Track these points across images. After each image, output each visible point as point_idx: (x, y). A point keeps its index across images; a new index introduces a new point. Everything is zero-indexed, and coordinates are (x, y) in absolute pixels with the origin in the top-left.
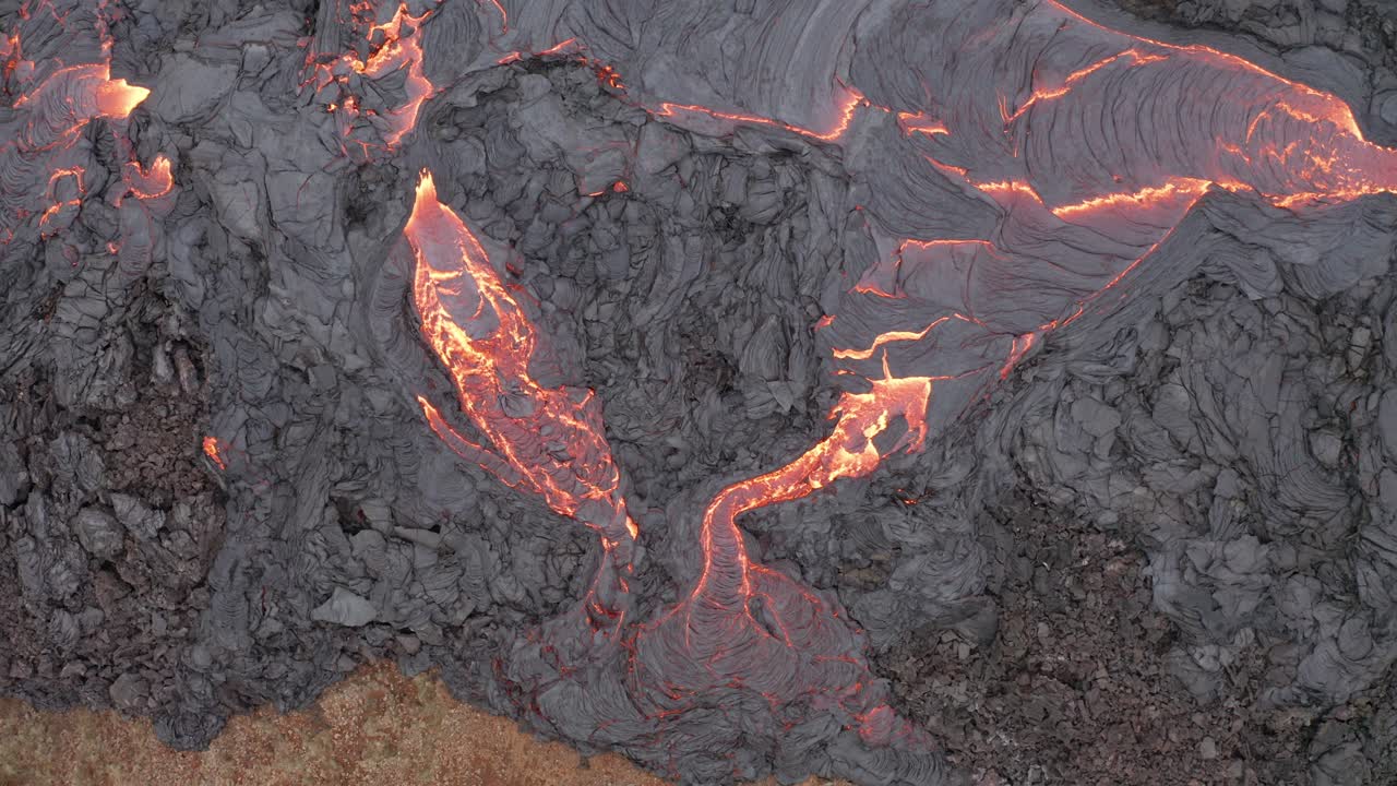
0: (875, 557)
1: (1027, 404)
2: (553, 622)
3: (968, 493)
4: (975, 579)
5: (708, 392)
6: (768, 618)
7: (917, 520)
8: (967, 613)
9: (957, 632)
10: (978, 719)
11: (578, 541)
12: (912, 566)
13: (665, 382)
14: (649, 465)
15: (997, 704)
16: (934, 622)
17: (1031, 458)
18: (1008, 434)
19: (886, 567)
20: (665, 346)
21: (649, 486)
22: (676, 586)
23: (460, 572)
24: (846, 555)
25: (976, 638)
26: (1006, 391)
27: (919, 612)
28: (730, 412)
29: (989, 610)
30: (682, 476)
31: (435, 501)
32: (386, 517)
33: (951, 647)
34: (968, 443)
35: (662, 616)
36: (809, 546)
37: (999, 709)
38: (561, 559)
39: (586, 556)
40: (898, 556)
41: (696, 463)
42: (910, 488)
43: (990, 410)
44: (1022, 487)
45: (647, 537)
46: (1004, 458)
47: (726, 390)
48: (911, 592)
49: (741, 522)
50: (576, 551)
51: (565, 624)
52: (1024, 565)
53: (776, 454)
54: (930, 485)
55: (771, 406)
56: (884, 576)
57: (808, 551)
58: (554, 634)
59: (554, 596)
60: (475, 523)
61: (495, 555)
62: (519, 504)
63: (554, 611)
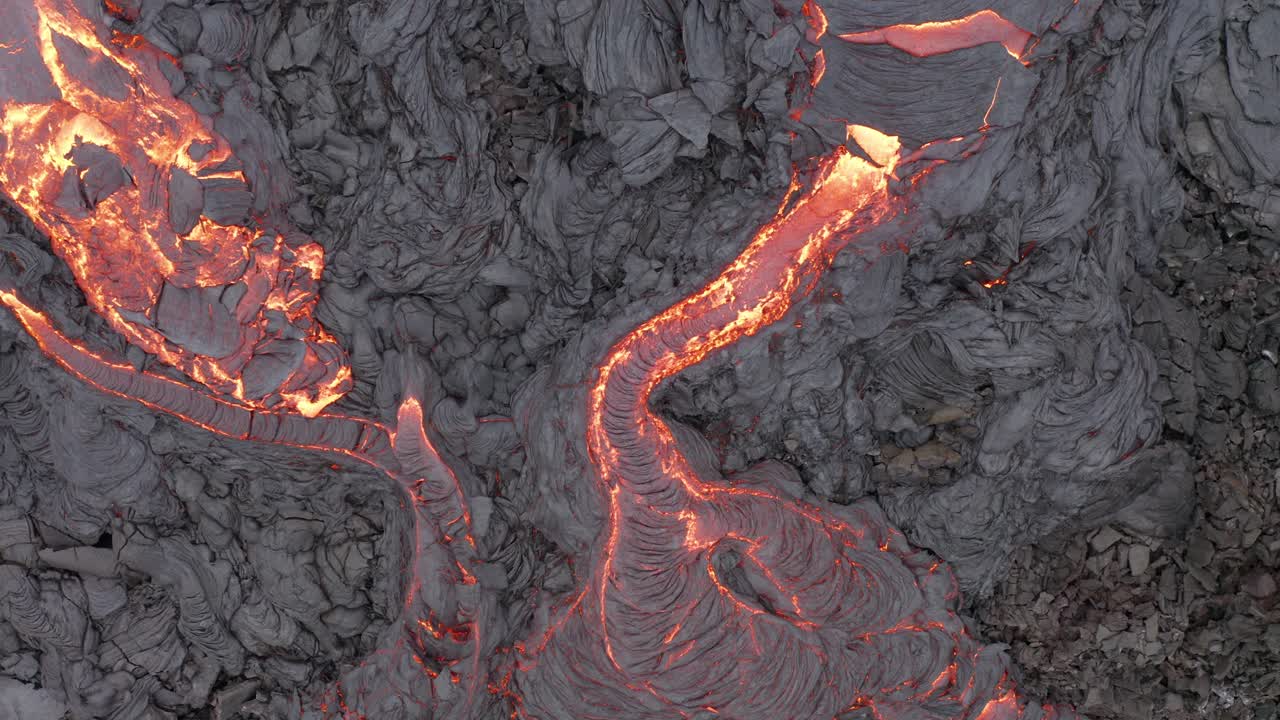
0: (942, 416)
1: (1173, 36)
2: (357, 670)
3: (1103, 241)
4: (1142, 415)
5: (539, 157)
6: (758, 582)
7: (1015, 317)
8: (1136, 487)
9: (1119, 527)
10: (1172, 674)
11: (366, 511)
12: (1019, 418)
13: (451, 159)
14: (455, 329)
15: (1211, 640)
16: (1076, 518)
17: (1203, 146)
18: (1151, 103)
19: (967, 431)
20: (433, 86)
21: (468, 374)
22: (567, 559)
23: (171, 611)
24: (883, 425)
25: (1159, 530)
26: (1128, 13)
27: (1045, 505)
28: (591, 186)
29: (1178, 468)
30: (529, 342)
31: (90, 489)
32: (25, 538)
33: (1116, 559)
34: (1081, 137)
35: (553, 622)
36: (807, 422)
37: (1216, 648)
38: (340, 552)
39: (385, 536)
40: (987, 403)
41: (549, 308)
42: (990, 250)
43: (1107, 59)
44: (1197, 207)
45: (489, 475)
46: (1155, 154)
47: (574, 143)
48: (1024, 470)
49: (663, 404)
50: (365, 531)
51: (378, 672)
52: (1229, 365)
53: (700, 248)
54: (1027, 238)
55: (668, 147)
56: (966, 449)
57: (807, 433)
58: (363, 693)
59: (346, 623)
60: (173, 514)
61: (222, 570)
62: (235, 463)
63: (357, 649)
